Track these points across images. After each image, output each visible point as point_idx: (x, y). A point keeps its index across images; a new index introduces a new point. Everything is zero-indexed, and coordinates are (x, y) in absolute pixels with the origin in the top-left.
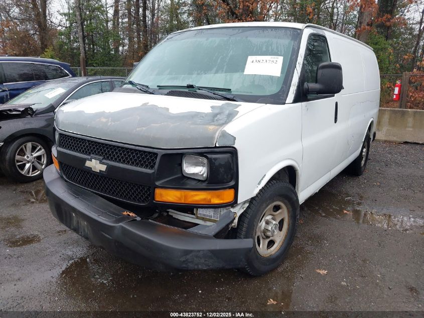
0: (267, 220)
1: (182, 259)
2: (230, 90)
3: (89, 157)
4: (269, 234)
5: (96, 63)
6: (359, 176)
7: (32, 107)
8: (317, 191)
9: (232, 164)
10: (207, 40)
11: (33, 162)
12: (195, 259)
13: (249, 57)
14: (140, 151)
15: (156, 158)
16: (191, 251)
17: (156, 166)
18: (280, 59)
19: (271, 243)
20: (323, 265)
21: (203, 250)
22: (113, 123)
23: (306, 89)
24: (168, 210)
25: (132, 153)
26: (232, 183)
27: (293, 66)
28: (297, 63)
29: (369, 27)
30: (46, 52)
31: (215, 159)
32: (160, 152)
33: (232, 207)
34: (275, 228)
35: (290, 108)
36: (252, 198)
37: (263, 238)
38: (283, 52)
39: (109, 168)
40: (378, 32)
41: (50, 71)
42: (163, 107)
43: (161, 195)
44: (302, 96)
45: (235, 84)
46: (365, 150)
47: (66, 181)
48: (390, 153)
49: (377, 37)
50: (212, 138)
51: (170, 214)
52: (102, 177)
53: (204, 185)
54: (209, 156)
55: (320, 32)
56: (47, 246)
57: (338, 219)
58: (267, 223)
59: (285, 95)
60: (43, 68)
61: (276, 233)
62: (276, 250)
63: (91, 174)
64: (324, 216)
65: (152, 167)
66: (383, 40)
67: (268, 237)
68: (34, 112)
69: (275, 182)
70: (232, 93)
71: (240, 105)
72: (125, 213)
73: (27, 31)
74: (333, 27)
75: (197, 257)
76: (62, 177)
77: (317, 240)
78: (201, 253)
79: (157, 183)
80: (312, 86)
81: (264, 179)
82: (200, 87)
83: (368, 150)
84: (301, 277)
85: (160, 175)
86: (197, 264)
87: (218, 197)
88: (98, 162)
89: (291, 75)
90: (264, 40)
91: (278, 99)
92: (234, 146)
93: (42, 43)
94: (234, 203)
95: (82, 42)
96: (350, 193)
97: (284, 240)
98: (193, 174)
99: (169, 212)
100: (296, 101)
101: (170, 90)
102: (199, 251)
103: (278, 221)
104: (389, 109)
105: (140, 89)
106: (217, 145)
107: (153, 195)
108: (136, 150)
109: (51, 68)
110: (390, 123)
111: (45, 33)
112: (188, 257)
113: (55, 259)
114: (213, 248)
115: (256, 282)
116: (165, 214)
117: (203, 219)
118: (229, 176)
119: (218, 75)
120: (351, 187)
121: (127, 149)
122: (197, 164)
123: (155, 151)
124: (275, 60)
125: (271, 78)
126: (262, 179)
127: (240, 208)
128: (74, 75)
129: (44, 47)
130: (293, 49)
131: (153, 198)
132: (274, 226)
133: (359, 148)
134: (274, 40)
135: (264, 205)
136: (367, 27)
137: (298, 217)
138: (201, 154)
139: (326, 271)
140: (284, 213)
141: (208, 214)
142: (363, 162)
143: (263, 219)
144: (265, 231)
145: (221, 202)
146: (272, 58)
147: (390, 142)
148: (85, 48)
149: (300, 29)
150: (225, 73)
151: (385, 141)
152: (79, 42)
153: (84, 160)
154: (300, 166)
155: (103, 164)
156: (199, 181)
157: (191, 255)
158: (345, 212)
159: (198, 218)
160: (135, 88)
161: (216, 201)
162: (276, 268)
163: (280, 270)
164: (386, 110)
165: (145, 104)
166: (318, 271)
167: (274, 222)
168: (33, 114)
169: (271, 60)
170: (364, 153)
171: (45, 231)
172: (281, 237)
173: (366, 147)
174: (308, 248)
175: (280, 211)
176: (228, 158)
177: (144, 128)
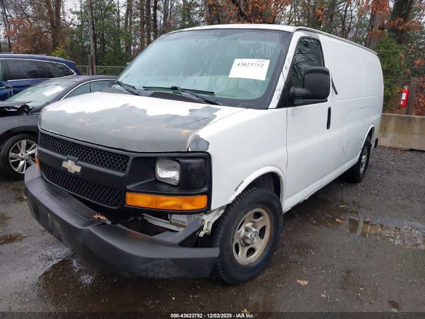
0: (247, 227)
1: (142, 267)
2: (214, 93)
3: (65, 158)
4: (248, 241)
5: (106, 62)
6: (358, 183)
7: (28, 104)
8: (307, 198)
9: (205, 170)
10: (196, 41)
11: (27, 160)
12: (156, 267)
13: (236, 60)
14: (113, 153)
15: (128, 161)
16: (152, 259)
17: (128, 169)
18: (267, 63)
19: (251, 251)
20: (305, 275)
21: (165, 259)
22: (90, 124)
23: (292, 94)
24: (143, 214)
25: (106, 155)
26: (205, 189)
27: (279, 70)
28: (284, 67)
29: (380, 31)
30: (57, 50)
31: (188, 164)
32: (131, 155)
33: (205, 213)
34: (255, 236)
35: (274, 114)
36: (228, 205)
37: (242, 245)
38: (270, 55)
39: (84, 169)
40: (390, 36)
41: (57, 69)
42: (141, 108)
43: (132, 199)
44: (287, 101)
45: (219, 88)
46: (364, 157)
47: (46, 181)
48: (393, 160)
49: (388, 41)
50: (185, 142)
51: (145, 218)
52: (77, 178)
53: (176, 191)
54: (181, 160)
55: (313, 35)
56: (28, 245)
57: (329, 227)
58: (247, 230)
59: (268, 100)
60: (51, 67)
61: (256, 240)
62: (256, 259)
63: (68, 175)
64: (315, 224)
65: (124, 170)
66: (394, 44)
67: (247, 245)
68: (30, 110)
69: (255, 188)
70: (216, 96)
71: (220, 109)
72: (96, 216)
73: (40, 28)
74: (329, 30)
75: (158, 265)
76: (42, 177)
77: (303, 249)
78: (162, 261)
79: (128, 187)
80: (299, 90)
81: (241, 185)
82: (184, 89)
83: (368, 157)
84: (280, 287)
85: (131, 179)
86: (158, 273)
87: (191, 202)
88: (74, 163)
89: (276, 79)
90: (252, 42)
91: (261, 104)
92: (208, 151)
93: (54, 41)
94: (207, 210)
95: (92, 41)
96: (346, 200)
97: (265, 248)
98: (166, 179)
99: (143, 216)
100: (280, 106)
101: (154, 92)
102: (160, 259)
103: (259, 228)
104: (395, 115)
105: (127, 90)
106: (190, 150)
107: (124, 200)
108: (109, 152)
109: (59, 66)
110: (396, 130)
111: (57, 31)
112: (149, 265)
113: (33, 259)
114: (175, 256)
115: (233, 291)
116: (140, 218)
117: (177, 225)
118: (202, 182)
119: (203, 78)
120: (348, 194)
121: (101, 150)
122: (169, 169)
123: (127, 153)
124: (261, 63)
125: (256, 82)
126: (239, 185)
127: (215, 215)
128: (79, 74)
129: (55, 44)
130: (281, 52)
131: (125, 202)
132: (254, 234)
133: (357, 155)
134: (263, 43)
135: (242, 213)
136: (378, 31)
137: (281, 225)
138: (174, 159)
139: (307, 282)
140: (266, 220)
141: (181, 219)
142: (362, 169)
143: (243, 226)
144: (244, 238)
145: (194, 208)
146: (258, 61)
147: (395, 149)
148: (95, 47)
149: (290, 32)
150: (210, 75)
151: (390, 148)
152: (90, 40)
153: (61, 161)
154: (285, 172)
155: (79, 165)
156: (172, 186)
157: (151, 263)
158: (337, 220)
159: (171, 223)
160: (122, 89)
161: (187, 207)
162: (256, 277)
163: (259, 278)
164: (392, 116)
165: (124, 106)
166: (299, 281)
167: (254, 230)
168: (29, 112)
169: (258, 63)
170: (363, 160)
171: (29, 229)
172: (262, 246)
173: (366, 153)
174: (293, 257)
175: (261, 218)
176: (201, 163)
177: (118, 130)
